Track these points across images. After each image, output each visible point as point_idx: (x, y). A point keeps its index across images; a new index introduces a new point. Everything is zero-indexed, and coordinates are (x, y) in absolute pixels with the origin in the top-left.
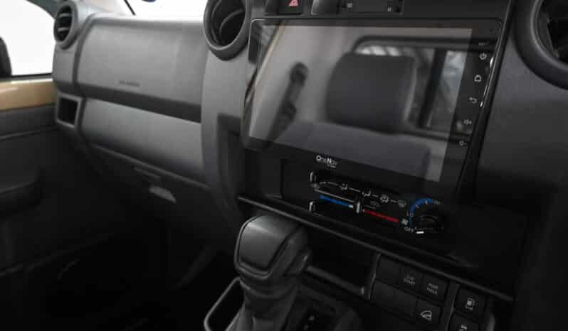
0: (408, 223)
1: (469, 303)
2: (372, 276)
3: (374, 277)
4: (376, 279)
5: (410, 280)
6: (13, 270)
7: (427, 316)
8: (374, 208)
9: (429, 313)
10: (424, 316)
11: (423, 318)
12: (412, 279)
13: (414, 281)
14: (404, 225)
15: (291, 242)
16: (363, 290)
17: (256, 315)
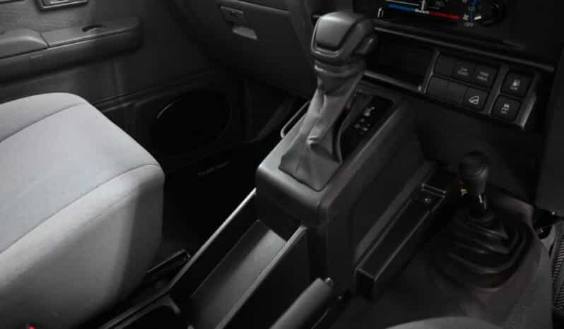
0: (469, 18)
1: (515, 84)
2: (430, 73)
3: (432, 74)
4: (432, 76)
5: (463, 72)
6: (125, 105)
7: (475, 100)
8: (438, 8)
9: (476, 98)
10: (472, 102)
11: (472, 104)
12: (465, 70)
13: (468, 72)
14: (465, 21)
15: (360, 26)
16: (420, 89)
17: (326, 94)
